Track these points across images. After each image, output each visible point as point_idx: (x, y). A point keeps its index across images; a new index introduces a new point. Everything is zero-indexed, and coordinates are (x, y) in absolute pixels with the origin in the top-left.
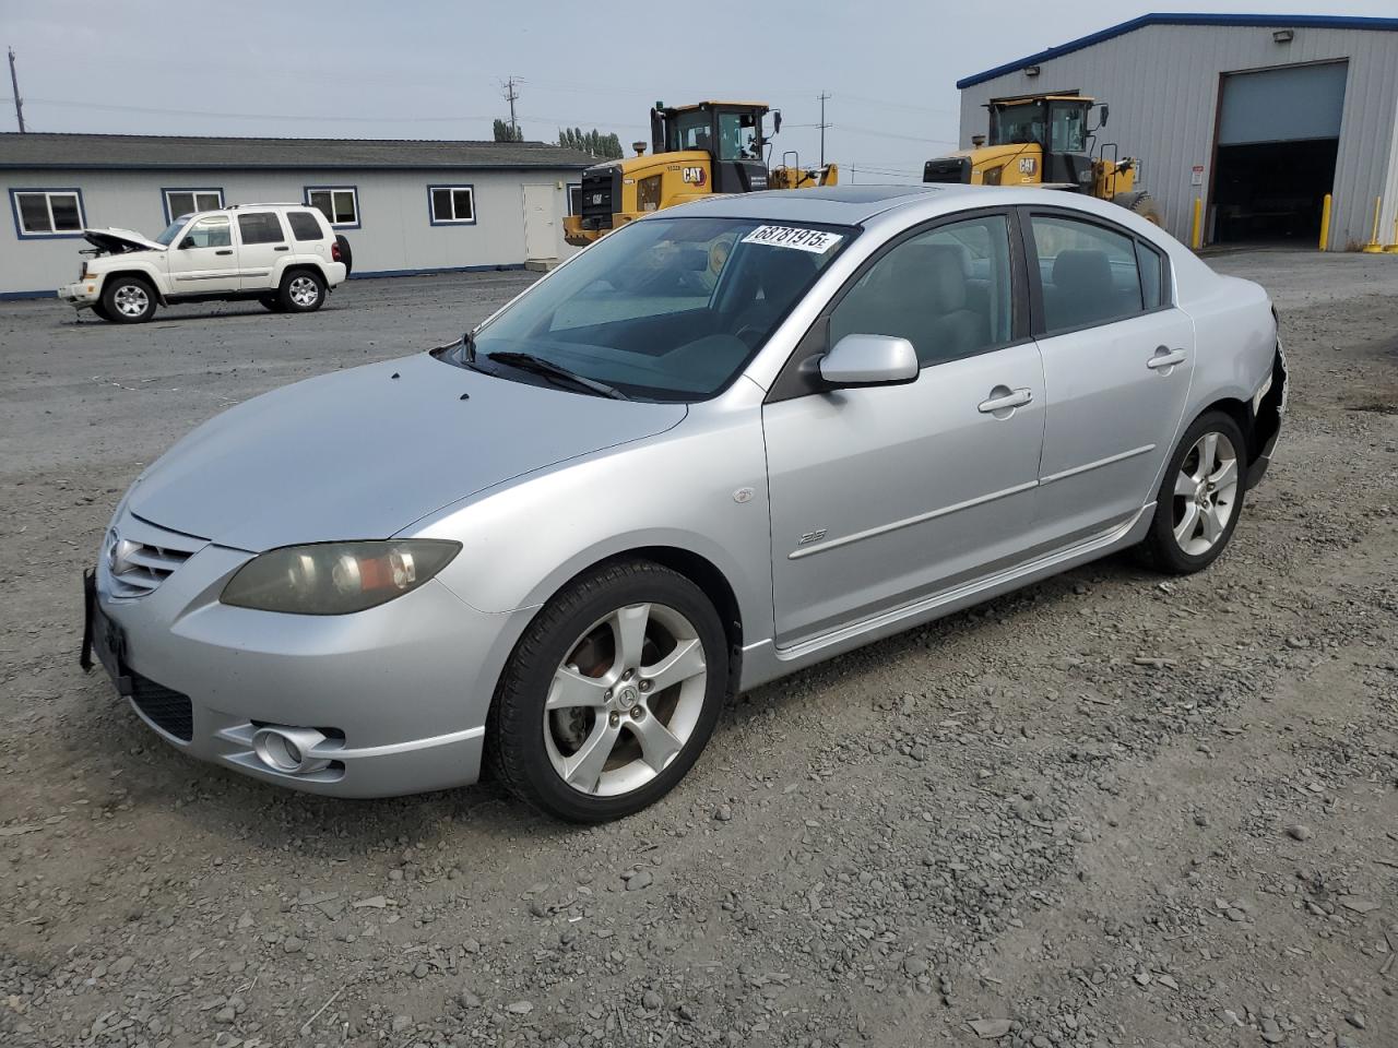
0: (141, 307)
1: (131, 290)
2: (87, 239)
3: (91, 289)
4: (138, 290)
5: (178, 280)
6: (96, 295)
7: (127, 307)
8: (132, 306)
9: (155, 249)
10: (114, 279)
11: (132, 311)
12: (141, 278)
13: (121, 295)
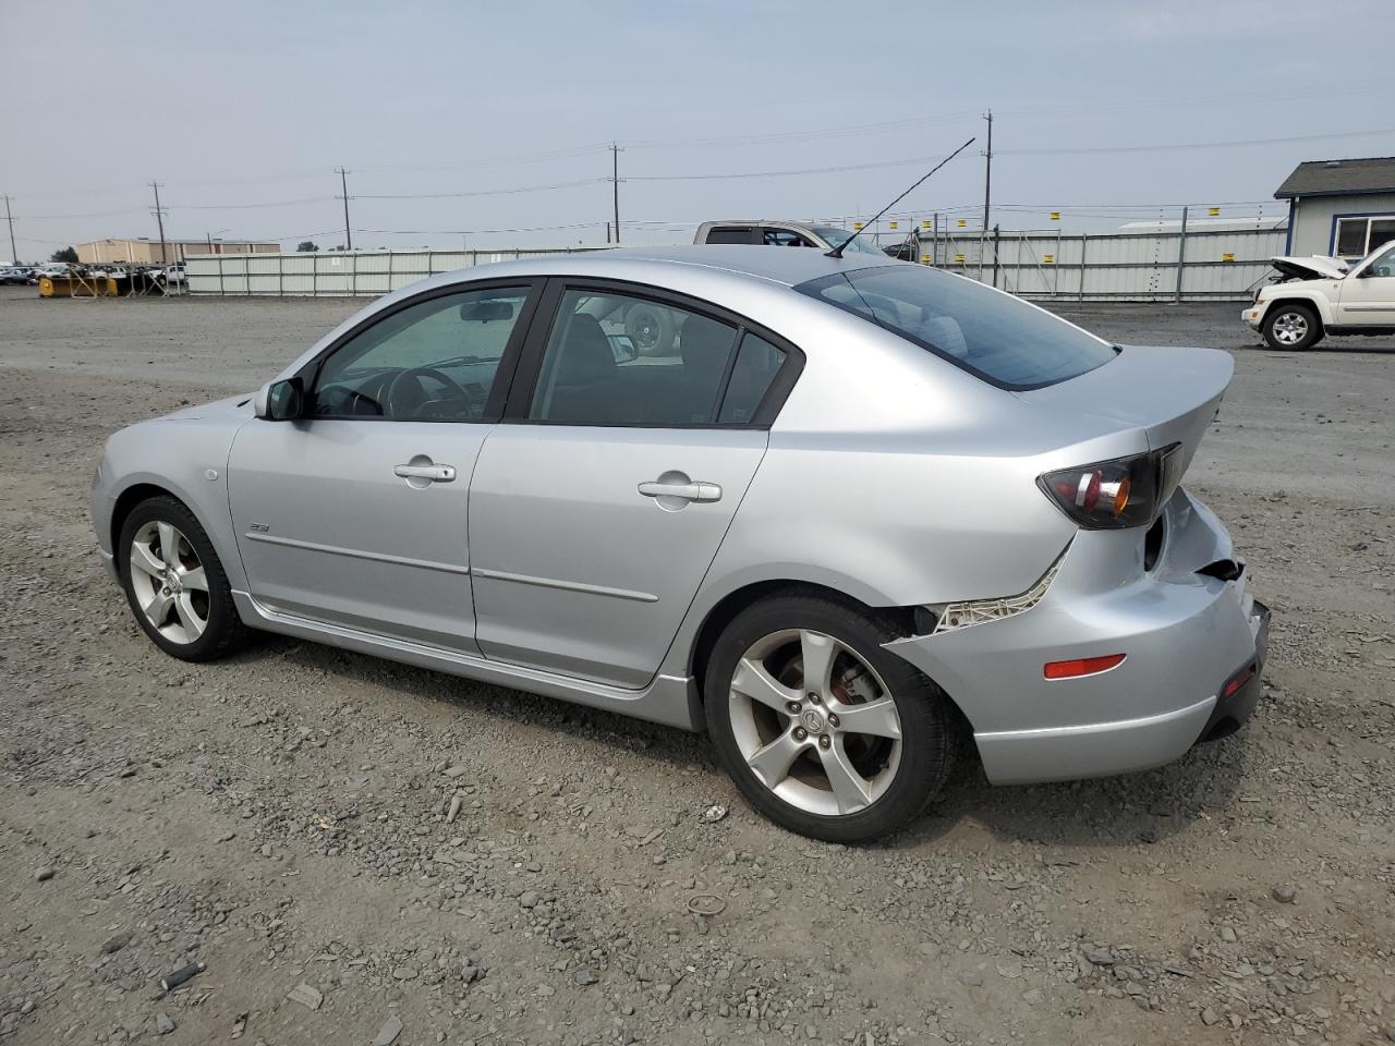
0: (1298, 335)
1: (1293, 318)
2: (1274, 266)
3: (1255, 315)
4: (1300, 319)
5: (1346, 310)
6: (1258, 320)
7: (1285, 334)
8: (1289, 334)
9: (1331, 278)
10: (1279, 306)
11: (1288, 339)
12: (1307, 306)
13: (1282, 322)
